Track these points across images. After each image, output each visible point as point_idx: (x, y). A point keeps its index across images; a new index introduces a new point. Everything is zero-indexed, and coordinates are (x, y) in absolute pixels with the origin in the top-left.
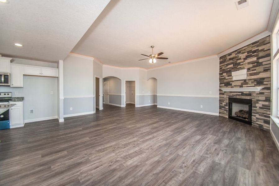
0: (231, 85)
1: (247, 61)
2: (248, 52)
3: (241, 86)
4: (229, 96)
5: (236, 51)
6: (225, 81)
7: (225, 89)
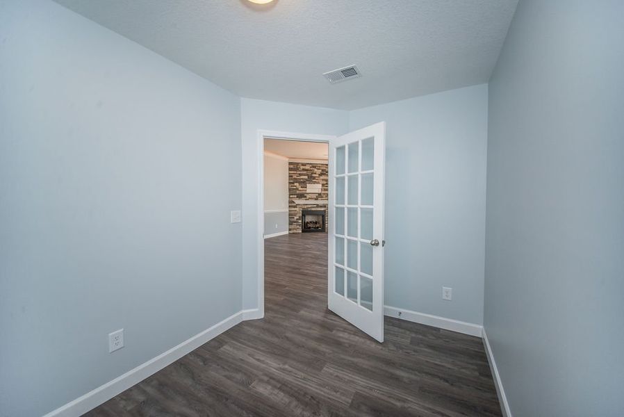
0: (306, 197)
1: (322, 178)
2: (323, 170)
3: (316, 199)
4: (303, 209)
5: (311, 164)
6: (298, 192)
7: (297, 201)
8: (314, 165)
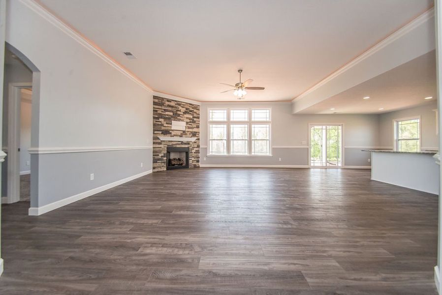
0: (171, 133)
1: (186, 116)
2: (187, 109)
3: (181, 136)
4: (168, 145)
5: (176, 101)
6: (163, 128)
7: (163, 138)
8: (179, 103)
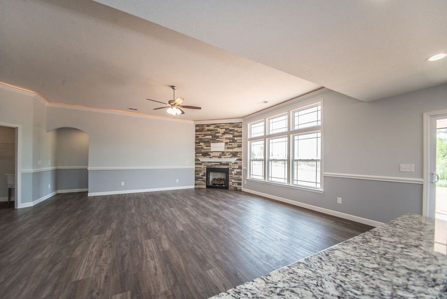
0: (210, 155)
1: (225, 136)
2: (226, 129)
3: (220, 157)
4: (207, 166)
5: (214, 124)
6: (203, 151)
7: (202, 159)
8: (218, 125)
